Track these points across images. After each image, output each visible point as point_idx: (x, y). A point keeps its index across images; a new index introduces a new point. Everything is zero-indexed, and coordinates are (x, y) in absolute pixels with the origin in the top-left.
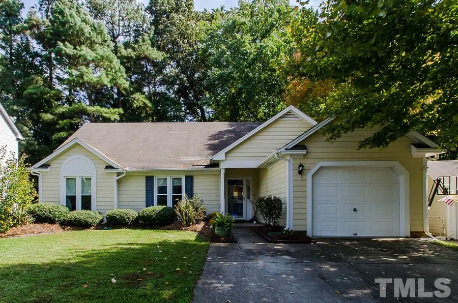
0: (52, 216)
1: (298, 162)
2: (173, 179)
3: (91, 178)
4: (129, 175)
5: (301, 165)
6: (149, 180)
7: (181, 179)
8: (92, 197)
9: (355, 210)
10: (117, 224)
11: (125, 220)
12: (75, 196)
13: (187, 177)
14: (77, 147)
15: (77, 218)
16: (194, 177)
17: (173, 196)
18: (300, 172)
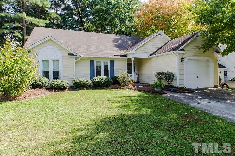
0: (41, 84)
1: (181, 56)
2: (104, 62)
3: (59, 61)
4: (82, 59)
5: (183, 58)
6: (92, 62)
7: (108, 62)
8: (60, 72)
9: (198, 77)
10: (81, 87)
11: (87, 84)
12: (49, 71)
13: (111, 61)
14: (50, 41)
15: (58, 85)
16: (114, 61)
17: (104, 71)
18: (182, 61)
